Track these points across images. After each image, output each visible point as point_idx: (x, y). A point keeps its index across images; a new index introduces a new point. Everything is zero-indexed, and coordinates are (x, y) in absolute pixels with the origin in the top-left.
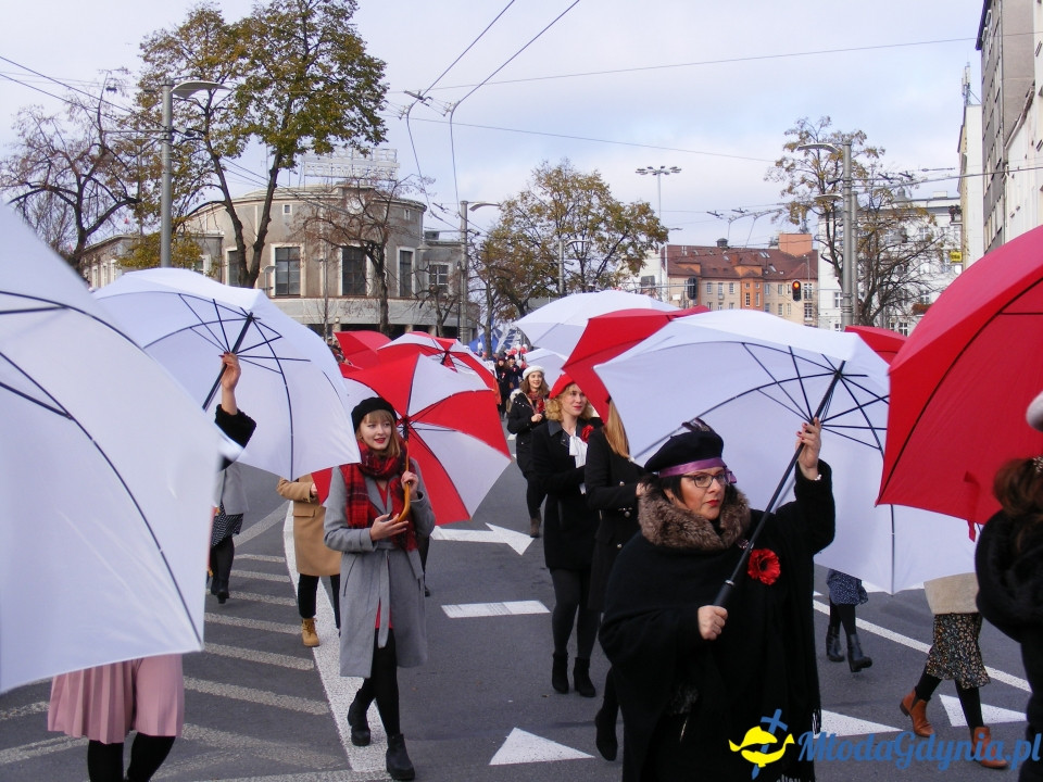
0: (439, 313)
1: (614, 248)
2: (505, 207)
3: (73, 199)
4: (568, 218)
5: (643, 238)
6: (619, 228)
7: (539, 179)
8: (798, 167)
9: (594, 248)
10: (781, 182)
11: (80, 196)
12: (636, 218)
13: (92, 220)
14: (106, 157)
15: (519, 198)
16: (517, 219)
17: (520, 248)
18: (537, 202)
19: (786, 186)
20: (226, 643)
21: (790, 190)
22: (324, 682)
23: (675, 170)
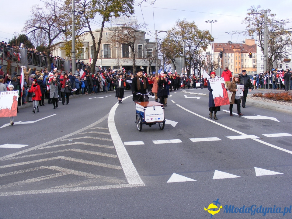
0: (150, 62)
1: (199, 44)
2: (168, 32)
3: (47, 31)
4: (186, 35)
5: (207, 41)
6: (200, 38)
7: (177, 24)
8: (251, 19)
9: (193, 43)
10: (246, 24)
11: (49, 30)
12: (205, 35)
13: (53, 37)
14: (56, 19)
15: (172, 30)
16: (171, 36)
17: (172, 44)
18: (177, 31)
19: (248, 25)
20: (93, 151)
21: (249, 26)
22: (120, 161)
23: (216, 21)
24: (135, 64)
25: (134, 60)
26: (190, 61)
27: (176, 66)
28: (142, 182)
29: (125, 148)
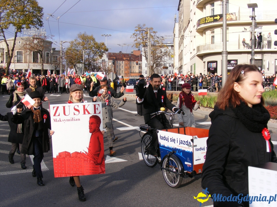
0: (55, 67)
1: (96, 53)
2: (71, 43)
4: (86, 46)
7: (79, 37)
8: (138, 35)
9: (91, 52)
10: (134, 38)
12: (101, 46)
15: (74, 41)
16: (74, 46)
17: (74, 52)
18: (78, 42)
19: (135, 39)
21: (136, 40)
23: (110, 35)
26: (89, 67)
27: (77, 70)
28: (46, 167)
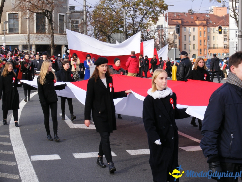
1: (146, 13)
5: (158, 9)
6: (148, 5)
9: (138, 13)
17: (108, 13)
24: (53, 42)
25: (53, 36)
29: (31, 165)
